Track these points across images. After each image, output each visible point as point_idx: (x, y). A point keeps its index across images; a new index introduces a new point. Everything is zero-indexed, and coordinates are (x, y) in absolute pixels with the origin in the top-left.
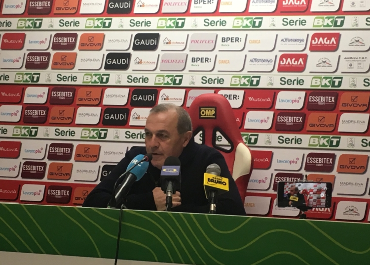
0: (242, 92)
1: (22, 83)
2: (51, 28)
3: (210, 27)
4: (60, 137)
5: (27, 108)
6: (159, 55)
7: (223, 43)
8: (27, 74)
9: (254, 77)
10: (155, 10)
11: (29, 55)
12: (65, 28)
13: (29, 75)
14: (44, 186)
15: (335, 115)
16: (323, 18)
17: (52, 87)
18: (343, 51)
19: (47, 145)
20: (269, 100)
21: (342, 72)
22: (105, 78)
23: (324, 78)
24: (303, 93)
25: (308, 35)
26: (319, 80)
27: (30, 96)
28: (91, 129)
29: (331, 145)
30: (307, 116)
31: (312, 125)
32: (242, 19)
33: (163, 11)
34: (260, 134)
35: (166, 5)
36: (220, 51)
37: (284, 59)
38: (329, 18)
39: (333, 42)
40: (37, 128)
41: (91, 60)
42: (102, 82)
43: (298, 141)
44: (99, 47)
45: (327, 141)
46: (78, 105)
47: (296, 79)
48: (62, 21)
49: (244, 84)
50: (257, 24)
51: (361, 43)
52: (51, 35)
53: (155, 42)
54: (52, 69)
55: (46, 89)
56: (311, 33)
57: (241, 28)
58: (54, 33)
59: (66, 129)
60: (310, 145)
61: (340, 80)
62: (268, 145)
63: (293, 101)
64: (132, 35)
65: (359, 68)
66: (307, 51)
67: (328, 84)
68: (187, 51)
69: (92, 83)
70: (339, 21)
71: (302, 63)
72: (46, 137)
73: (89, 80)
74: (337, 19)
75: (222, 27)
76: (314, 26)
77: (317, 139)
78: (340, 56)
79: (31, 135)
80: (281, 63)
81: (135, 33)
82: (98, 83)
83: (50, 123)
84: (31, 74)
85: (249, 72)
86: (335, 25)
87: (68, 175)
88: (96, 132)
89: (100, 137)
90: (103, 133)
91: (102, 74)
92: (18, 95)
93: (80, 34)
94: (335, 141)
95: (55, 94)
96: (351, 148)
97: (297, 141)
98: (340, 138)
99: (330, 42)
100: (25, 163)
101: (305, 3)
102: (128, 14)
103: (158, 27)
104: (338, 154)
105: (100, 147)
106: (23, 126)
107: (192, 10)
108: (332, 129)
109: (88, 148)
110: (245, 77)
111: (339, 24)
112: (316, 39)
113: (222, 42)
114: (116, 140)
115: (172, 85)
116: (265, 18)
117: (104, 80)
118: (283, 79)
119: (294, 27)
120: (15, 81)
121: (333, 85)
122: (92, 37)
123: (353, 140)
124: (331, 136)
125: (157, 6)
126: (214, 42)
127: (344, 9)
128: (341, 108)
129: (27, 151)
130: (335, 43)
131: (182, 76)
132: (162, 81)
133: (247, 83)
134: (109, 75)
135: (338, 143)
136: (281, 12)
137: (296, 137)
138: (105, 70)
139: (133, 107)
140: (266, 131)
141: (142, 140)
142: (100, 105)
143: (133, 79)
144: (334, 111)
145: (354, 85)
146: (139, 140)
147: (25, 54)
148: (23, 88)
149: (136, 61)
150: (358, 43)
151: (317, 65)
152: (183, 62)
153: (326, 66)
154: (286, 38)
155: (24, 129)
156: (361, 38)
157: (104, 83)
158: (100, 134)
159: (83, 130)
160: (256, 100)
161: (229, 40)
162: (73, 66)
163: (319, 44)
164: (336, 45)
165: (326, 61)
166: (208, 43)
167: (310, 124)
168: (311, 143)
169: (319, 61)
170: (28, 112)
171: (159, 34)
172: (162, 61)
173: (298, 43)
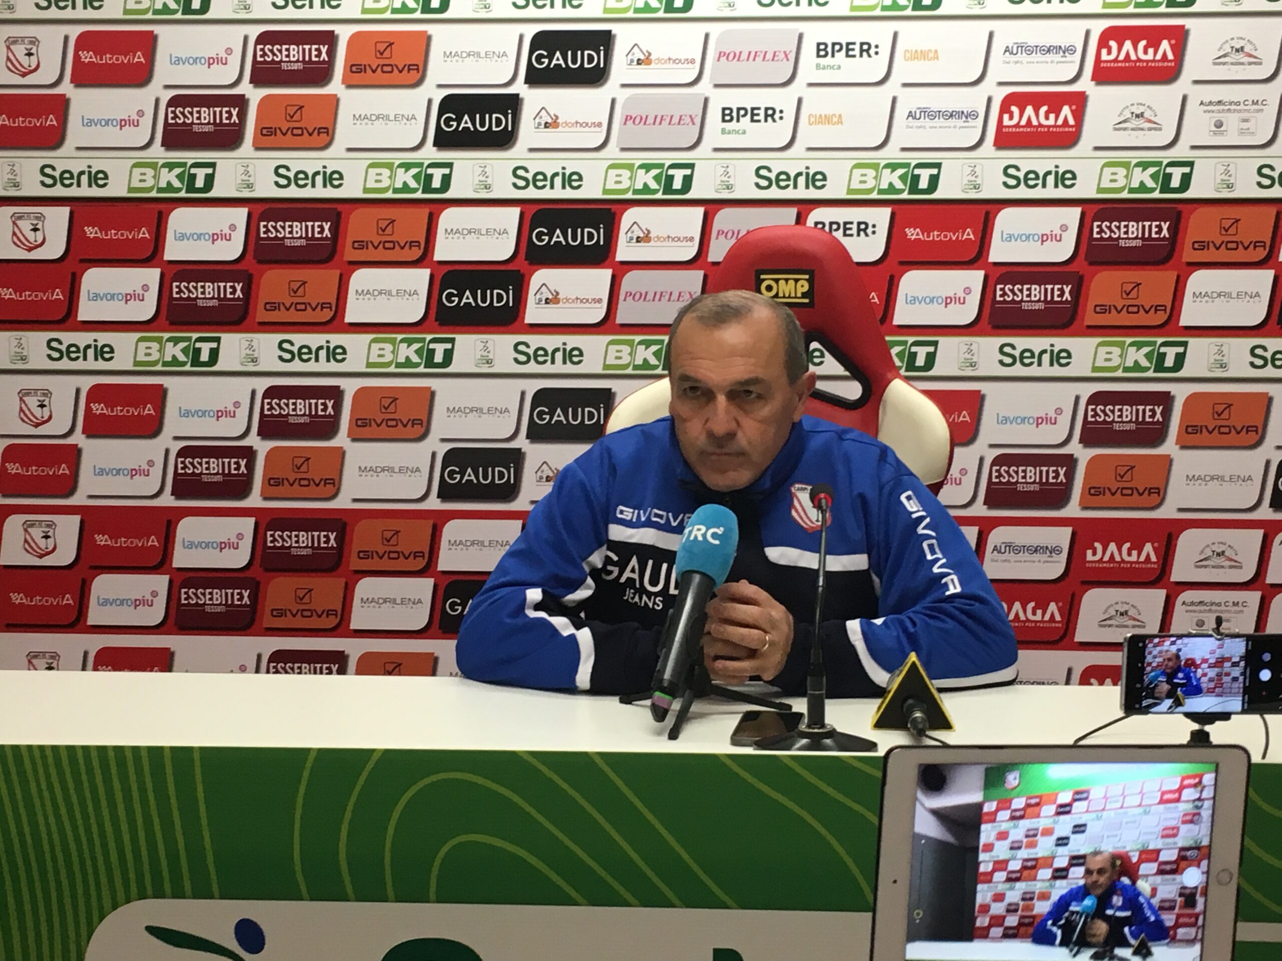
0: (886, 212)
1: (154, 194)
2: (243, 15)
3: (777, 10)
4: (297, 366)
5: (179, 277)
6: (613, 101)
7: (822, 61)
8: (170, 166)
9: (919, 166)
11: (174, 102)
12: (291, 13)
13: (178, 171)
14: (251, 521)
15: (1172, 276)
17: (260, 208)
18: (1196, 82)
19: (253, 393)
20: (969, 234)
21: (1193, 147)
22: (438, 175)
23: (1138, 165)
24: (1077, 211)
25: (1088, 33)
26: (1122, 172)
27: (182, 237)
28: (400, 337)
29: (1160, 366)
30: (1086, 280)
31: (1104, 309)
34: (943, 341)
36: (811, 85)
37: (1015, 109)
39: (1165, 54)
40: (218, 340)
41: (387, 118)
42: (427, 188)
43: (1059, 358)
44: (414, 76)
45: (1148, 356)
46: (351, 263)
47: (1053, 169)
49: (891, 188)
51: (1250, 55)
52: (246, 39)
53: (599, 59)
54: (258, 148)
55: (240, 215)
56: (1098, 27)
57: (877, 12)
58: (255, 31)
59: (315, 340)
61: (1187, 170)
62: (969, 373)
63: (1044, 238)
64: (521, 37)
66: (1085, 84)
67: (1150, 184)
68: (704, 88)
69: (396, 191)
71: (1071, 121)
72: (251, 368)
73: (386, 183)
75: (815, 10)
76: (1105, 5)
77: (1116, 351)
78: (1185, 99)
79: (196, 362)
80: (1006, 121)
81: (530, 31)
82: (415, 190)
83: (261, 324)
84: (183, 165)
85: (904, 149)
86: (1172, 2)
87: (333, 485)
88: (416, 346)
89: (430, 363)
90: (440, 349)
91: (427, 163)
92: (144, 233)
93: (344, 33)
94: (1171, 353)
95: (269, 229)
96: (1219, 374)
97: (1057, 358)
98: (1185, 344)
99: (1155, 53)
100: (183, 453)
103: (606, 10)
104: (1181, 393)
105: (433, 394)
106: (166, 335)
108: (1160, 318)
109: (392, 397)
110: (893, 167)
112: (1113, 44)
113: (819, 56)
114: (485, 369)
115: (659, 196)
117: (436, 183)
118: (1011, 171)
119: (1043, 8)
120: (130, 190)
121: (1165, 189)
122: (388, 43)
123: (1225, 348)
124: (1160, 340)
126: (792, 57)
128: (1189, 255)
129: (187, 414)
130: (1170, 56)
131: (691, 166)
132: (626, 184)
133: (899, 185)
134: (450, 165)
135: (1180, 360)
137: (1052, 345)
138: (435, 148)
139: (535, 267)
140: (962, 330)
141: (570, 368)
142: (425, 262)
143: (530, 178)
144: (1167, 265)
145: (1230, 186)
146: (559, 367)
147: (157, 101)
148: (160, 213)
149: (537, 120)
150: (1241, 55)
151: (1117, 126)
152: (692, 120)
153: (1142, 129)
154: (1019, 41)
155: (172, 344)
156: (1249, 41)
157: (436, 191)
158: (431, 352)
159: (374, 341)
160: (928, 236)
161: (840, 50)
162: (329, 138)
163: (1121, 61)
164: (1173, 64)
165: (1142, 115)
166: (773, 60)
167: (1096, 306)
168: (1100, 363)
169: (1121, 114)
170: (181, 290)
171: (609, 32)
172: (626, 120)
173: (1058, 57)
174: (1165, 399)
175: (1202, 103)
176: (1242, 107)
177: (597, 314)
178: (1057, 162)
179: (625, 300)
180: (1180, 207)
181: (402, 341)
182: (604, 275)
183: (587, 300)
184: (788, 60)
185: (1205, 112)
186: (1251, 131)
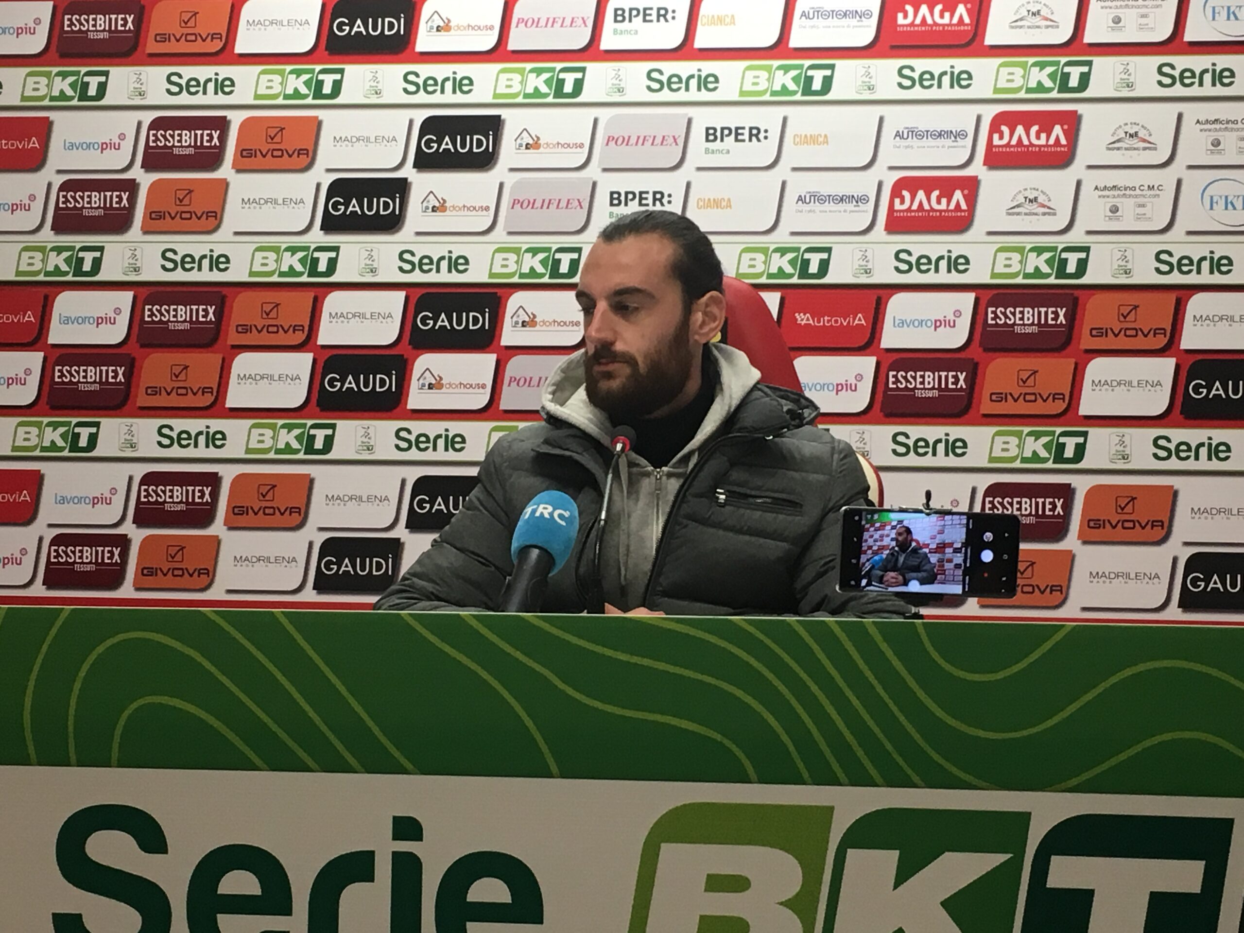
0: (776, 296)
1: (41, 278)
2: (138, 102)
3: (666, 95)
4: (176, 451)
5: (61, 361)
6: (501, 185)
7: (711, 145)
8: (59, 250)
9: (810, 250)
10: (488, 42)
11: (65, 187)
12: (184, 99)
13: (66, 254)
15: (1070, 363)
16: (1024, 66)
17: (145, 291)
18: (1090, 167)
19: (131, 478)
20: (860, 320)
21: (1089, 233)
22: (323, 258)
23: (1032, 250)
24: (970, 297)
25: (979, 119)
26: (1016, 257)
27: (67, 320)
28: (281, 422)
29: (1059, 457)
30: (980, 367)
31: (1001, 397)
32: (768, 69)
33: (513, 44)
35: (522, 25)
36: (699, 169)
37: (906, 194)
38: (1042, 66)
39: (1057, 139)
40: (97, 425)
41: (275, 202)
42: (313, 272)
43: (954, 447)
44: (304, 160)
45: (1047, 446)
46: (234, 347)
47: (946, 255)
48: (174, 79)
49: (781, 273)
50: (817, 85)
51: (1144, 141)
52: (139, 124)
53: (488, 143)
54: (146, 231)
55: (126, 298)
56: (989, 112)
57: (767, 97)
58: (148, 117)
59: (194, 425)
60: (992, 460)
61: (1083, 255)
63: (937, 324)
64: (411, 122)
65: (1139, 217)
66: (977, 169)
67: (1045, 269)
68: (593, 172)
69: (282, 274)
70: (1075, 73)
71: (964, 206)
72: (129, 453)
73: (272, 266)
74: (1067, 69)
75: (705, 96)
76: (996, 90)
77: (1014, 441)
78: (1079, 184)
79: (74, 447)
80: (897, 206)
81: (421, 116)
82: (301, 274)
83: (141, 408)
84: (72, 248)
85: (793, 234)
86: (1064, 87)
87: (207, 575)
88: (297, 432)
89: (310, 449)
90: (320, 435)
91: (313, 246)
92: (29, 317)
93: (236, 119)
94: (1070, 444)
95: (152, 313)
96: (1121, 465)
97: (952, 448)
98: (1085, 434)
99: (1048, 138)
100: (57, 541)
101: (967, 20)
102: (397, 53)
103: (495, 96)
104: (1082, 485)
105: (312, 481)
106: (46, 420)
107: (607, 42)
108: (1058, 407)
109: (271, 484)
110: (783, 251)
111: (1074, 82)
112: (1005, 129)
113: (707, 140)
114: (366, 456)
115: (546, 280)
116: (841, 65)
117: (322, 267)
118: (903, 256)
119: (933, 93)
120: (18, 273)
121: (1061, 272)
122: (280, 127)
123: (1127, 439)
124: (1059, 430)
125: (492, 28)
126: (681, 142)
127: (1089, 37)
128: (1087, 342)
129: (63, 500)
130: (1063, 141)
131: (578, 250)
132: (512, 268)
133: (789, 269)
134: (336, 249)
135: (1080, 450)
136: (893, 47)
137: (947, 435)
138: (322, 232)
139: (420, 351)
140: (853, 419)
141: (451, 456)
142: (308, 347)
143: (417, 262)
144: (1064, 353)
145: (1127, 272)
146: (441, 455)
147: (50, 185)
148: (46, 298)
149: (425, 204)
150: (1135, 140)
151: (1010, 211)
152: (580, 203)
153: (1036, 214)
154: (910, 126)
155: (51, 429)
156: (1143, 126)
157: (322, 275)
158: (312, 438)
159: (254, 426)
160: (819, 322)
161: (730, 134)
162: (217, 222)
163: (1013, 146)
164: (1066, 149)
165: (1036, 199)
166: (662, 144)
167: (992, 394)
168: (997, 453)
169: (1014, 198)
170: (62, 374)
171: (499, 116)
172: (514, 204)
173: (949, 142)
174: (1066, 492)
175: (1096, 188)
176: (1138, 192)
177: (480, 400)
178: (950, 247)
179: (509, 385)
180: (1076, 293)
181: (283, 426)
182: (489, 360)
183: (471, 386)
184: (677, 144)
185: (1100, 197)
186: (1147, 216)
